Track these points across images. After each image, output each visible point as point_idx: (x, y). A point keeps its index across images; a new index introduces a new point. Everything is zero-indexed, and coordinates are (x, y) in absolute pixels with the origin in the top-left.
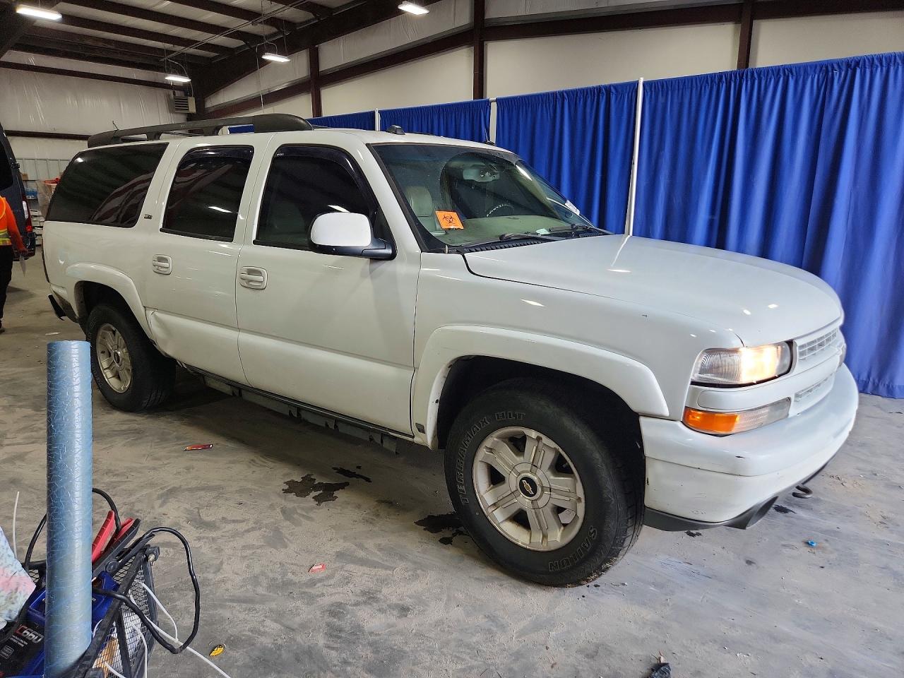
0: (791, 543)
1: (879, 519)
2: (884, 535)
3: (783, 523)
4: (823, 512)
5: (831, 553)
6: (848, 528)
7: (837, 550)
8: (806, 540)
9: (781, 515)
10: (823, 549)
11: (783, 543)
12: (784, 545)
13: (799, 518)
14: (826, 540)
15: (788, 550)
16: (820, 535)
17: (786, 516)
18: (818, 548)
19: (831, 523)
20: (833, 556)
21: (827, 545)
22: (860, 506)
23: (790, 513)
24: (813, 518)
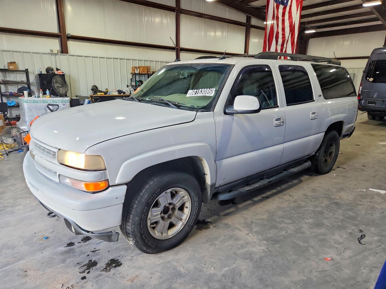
0: (53, 234)
1: (29, 273)
2: (21, 264)
3: (64, 239)
4: (55, 257)
5: (36, 240)
6: (39, 256)
7: (35, 243)
8: (49, 239)
9: (68, 242)
10: (40, 240)
11: (55, 232)
12: (53, 232)
13: (60, 246)
14: (42, 244)
15: (51, 231)
16: (46, 245)
17: (65, 243)
18: (43, 239)
19: (47, 253)
20: (35, 240)
21: (40, 242)
22: (42, 274)
23: (66, 246)
24: (55, 250)
